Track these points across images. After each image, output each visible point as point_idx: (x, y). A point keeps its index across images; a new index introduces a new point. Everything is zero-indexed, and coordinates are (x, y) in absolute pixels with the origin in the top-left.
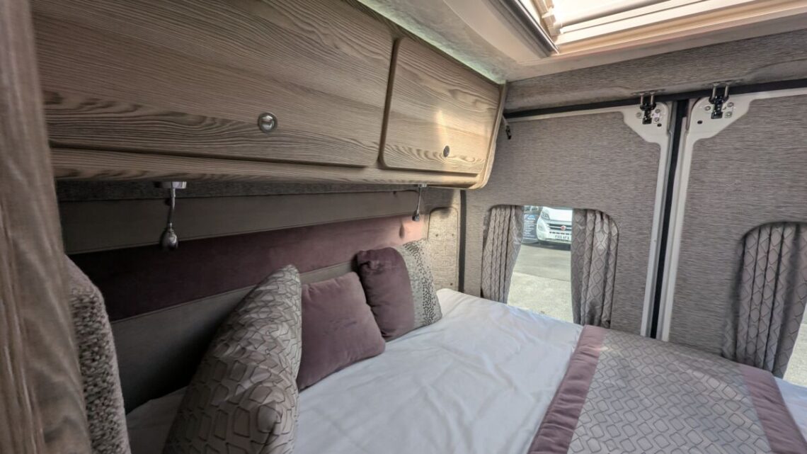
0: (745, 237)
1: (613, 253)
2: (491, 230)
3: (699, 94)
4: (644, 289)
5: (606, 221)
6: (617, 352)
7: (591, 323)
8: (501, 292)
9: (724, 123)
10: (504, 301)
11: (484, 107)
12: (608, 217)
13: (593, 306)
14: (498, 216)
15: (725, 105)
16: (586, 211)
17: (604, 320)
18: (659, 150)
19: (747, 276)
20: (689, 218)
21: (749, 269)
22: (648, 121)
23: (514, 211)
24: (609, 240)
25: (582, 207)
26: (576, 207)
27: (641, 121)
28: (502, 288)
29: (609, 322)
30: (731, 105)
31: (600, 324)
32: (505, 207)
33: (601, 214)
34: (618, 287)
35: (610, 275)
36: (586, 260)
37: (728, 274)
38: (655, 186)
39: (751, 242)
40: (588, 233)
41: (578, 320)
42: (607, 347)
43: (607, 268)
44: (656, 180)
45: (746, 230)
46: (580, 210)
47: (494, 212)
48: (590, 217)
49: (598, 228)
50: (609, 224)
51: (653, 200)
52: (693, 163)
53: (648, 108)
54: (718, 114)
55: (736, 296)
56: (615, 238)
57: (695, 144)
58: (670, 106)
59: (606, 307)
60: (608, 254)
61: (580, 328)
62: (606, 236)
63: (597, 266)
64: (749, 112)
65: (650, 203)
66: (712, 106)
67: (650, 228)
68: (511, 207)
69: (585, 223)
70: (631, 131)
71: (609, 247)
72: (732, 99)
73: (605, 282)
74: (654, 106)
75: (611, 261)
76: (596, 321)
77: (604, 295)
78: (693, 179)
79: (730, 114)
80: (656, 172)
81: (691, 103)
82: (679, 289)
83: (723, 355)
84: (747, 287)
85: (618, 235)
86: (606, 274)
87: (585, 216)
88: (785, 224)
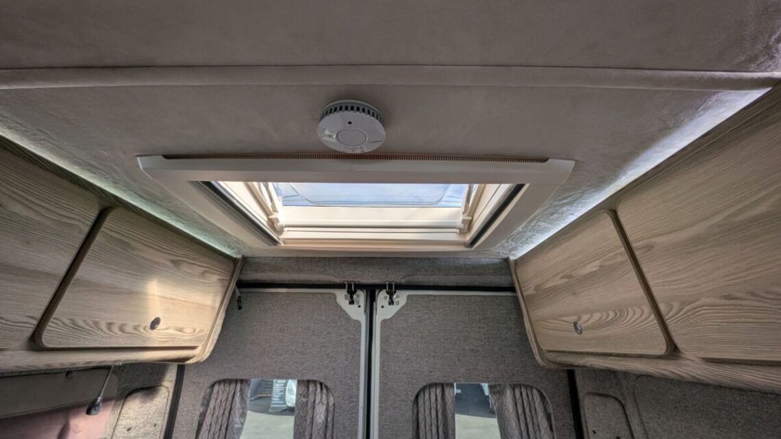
0: (417, 398)
1: (330, 425)
2: (209, 412)
3: (381, 287)
5: (325, 391)
9: (394, 309)
11: (215, 278)
12: (326, 387)
14: (220, 393)
15: (395, 296)
16: (309, 381)
18: (360, 326)
19: (422, 434)
20: (383, 384)
21: (422, 426)
22: (352, 302)
23: (239, 385)
24: (327, 410)
25: (305, 379)
26: (301, 379)
27: (348, 302)
30: (398, 297)
32: (230, 381)
33: (321, 384)
38: (359, 356)
39: (421, 402)
40: (310, 405)
44: (359, 351)
45: (416, 392)
46: (303, 381)
47: (216, 388)
48: (311, 387)
49: (318, 400)
50: (327, 395)
51: (359, 369)
52: (381, 337)
53: (351, 293)
54: (391, 303)
56: (331, 409)
57: (381, 323)
58: (365, 293)
60: (326, 427)
62: (325, 407)
64: (407, 303)
65: (356, 372)
66: (388, 296)
67: (358, 396)
68: (236, 381)
69: (307, 395)
70: (342, 310)
71: (327, 419)
72: (399, 293)
74: (355, 292)
75: (329, 435)
78: (383, 351)
79: (398, 303)
80: (359, 344)
81: (377, 293)
85: (334, 405)
87: (308, 387)
88: (435, 385)
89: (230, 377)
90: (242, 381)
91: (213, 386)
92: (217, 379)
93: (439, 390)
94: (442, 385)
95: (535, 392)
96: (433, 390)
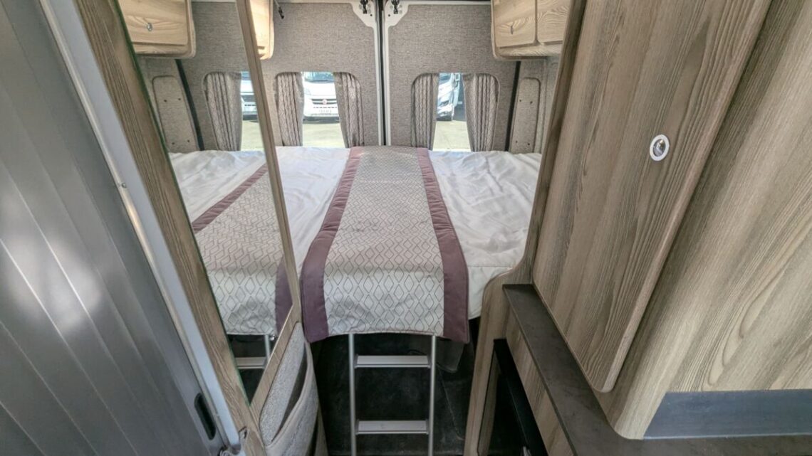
0: (414, 83)
1: (359, 100)
2: (280, 93)
4: (377, 119)
5: (353, 80)
6: (368, 153)
7: (355, 145)
8: (298, 140)
9: (399, 17)
10: (301, 145)
12: (354, 77)
13: (354, 135)
14: (283, 82)
15: (398, 6)
16: (341, 73)
17: (361, 142)
18: (373, 32)
19: (417, 104)
20: (391, 74)
21: (417, 100)
22: (365, 12)
23: (294, 76)
24: (356, 91)
25: (339, 71)
26: (336, 71)
27: (362, 11)
28: (297, 136)
29: (363, 143)
30: (401, 6)
31: (359, 145)
32: (287, 74)
33: (350, 75)
34: (365, 121)
35: (360, 114)
36: (346, 108)
37: (409, 105)
38: (374, 55)
39: (417, 85)
40: (345, 89)
41: (348, 146)
42: (362, 153)
43: (358, 111)
44: (374, 51)
45: (414, 79)
46: (337, 73)
47: (279, 78)
48: (344, 77)
49: (349, 85)
50: (355, 82)
51: (375, 64)
53: (364, 3)
54: (396, 11)
55: (414, 115)
56: (359, 90)
57: (389, 29)
58: (375, 3)
59: (361, 134)
60: (357, 101)
61: (349, 149)
62: (354, 89)
63: (353, 109)
64: (408, 12)
65: (373, 66)
66: (393, 6)
67: (375, 83)
68: (292, 74)
69: (342, 83)
70: (358, 18)
71: (357, 96)
72: (402, 2)
73: (358, 119)
74: (367, 2)
75: (359, 105)
76: (357, 144)
77: (359, 128)
78: (391, 51)
79: (401, 12)
80: (374, 46)
81: (384, 3)
82: (392, 116)
83: (412, 146)
84: (417, 109)
85: (360, 88)
86: (358, 114)
87: (341, 78)
88: (426, 75)
89: (287, 71)
90: (295, 73)
91: (276, 78)
92: (278, 73)
93: (429, 78)
94: (431, 75)
95: (492, 78)
96: (425, 78)
